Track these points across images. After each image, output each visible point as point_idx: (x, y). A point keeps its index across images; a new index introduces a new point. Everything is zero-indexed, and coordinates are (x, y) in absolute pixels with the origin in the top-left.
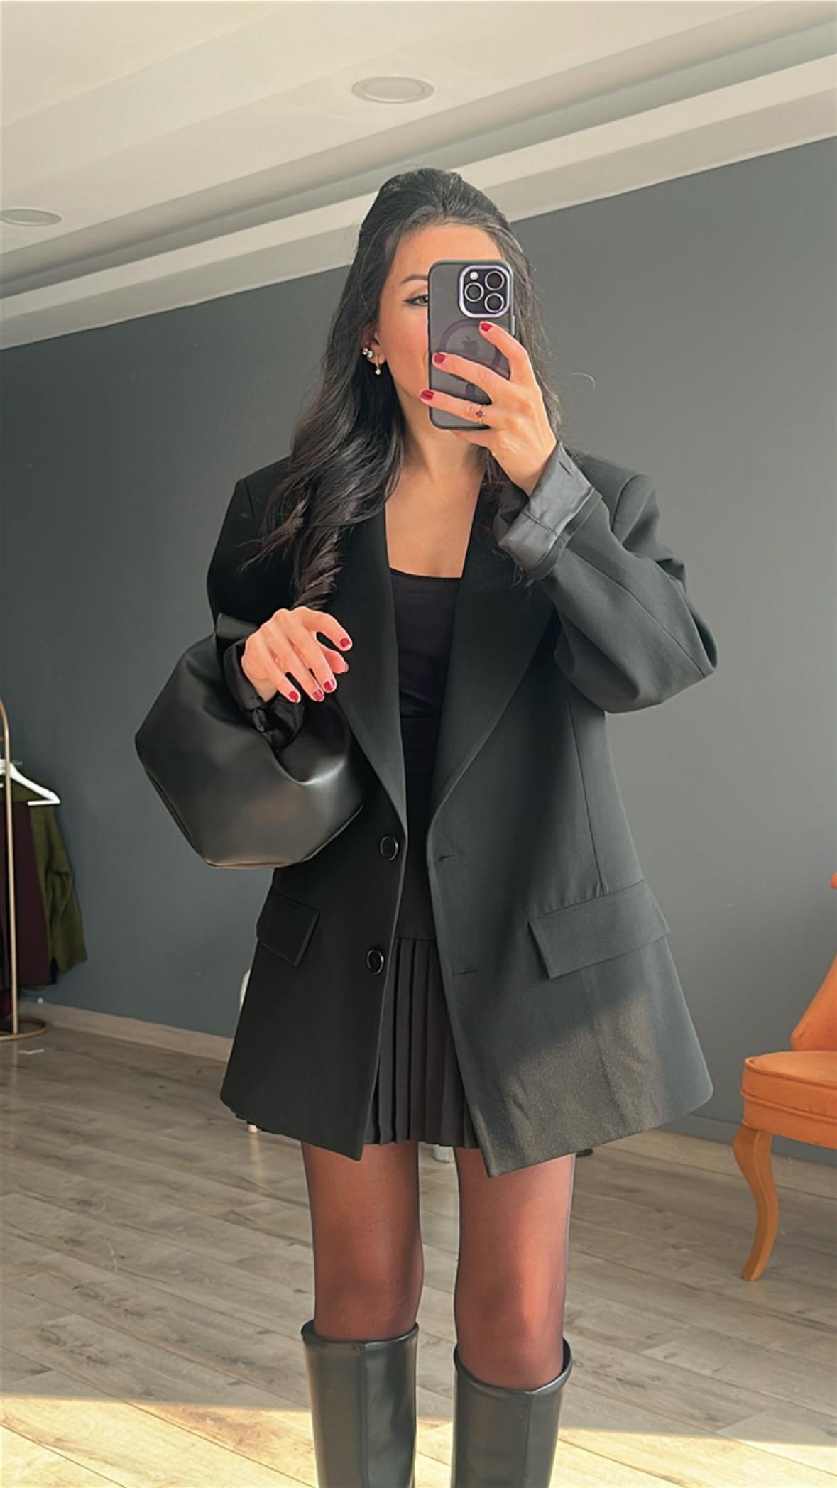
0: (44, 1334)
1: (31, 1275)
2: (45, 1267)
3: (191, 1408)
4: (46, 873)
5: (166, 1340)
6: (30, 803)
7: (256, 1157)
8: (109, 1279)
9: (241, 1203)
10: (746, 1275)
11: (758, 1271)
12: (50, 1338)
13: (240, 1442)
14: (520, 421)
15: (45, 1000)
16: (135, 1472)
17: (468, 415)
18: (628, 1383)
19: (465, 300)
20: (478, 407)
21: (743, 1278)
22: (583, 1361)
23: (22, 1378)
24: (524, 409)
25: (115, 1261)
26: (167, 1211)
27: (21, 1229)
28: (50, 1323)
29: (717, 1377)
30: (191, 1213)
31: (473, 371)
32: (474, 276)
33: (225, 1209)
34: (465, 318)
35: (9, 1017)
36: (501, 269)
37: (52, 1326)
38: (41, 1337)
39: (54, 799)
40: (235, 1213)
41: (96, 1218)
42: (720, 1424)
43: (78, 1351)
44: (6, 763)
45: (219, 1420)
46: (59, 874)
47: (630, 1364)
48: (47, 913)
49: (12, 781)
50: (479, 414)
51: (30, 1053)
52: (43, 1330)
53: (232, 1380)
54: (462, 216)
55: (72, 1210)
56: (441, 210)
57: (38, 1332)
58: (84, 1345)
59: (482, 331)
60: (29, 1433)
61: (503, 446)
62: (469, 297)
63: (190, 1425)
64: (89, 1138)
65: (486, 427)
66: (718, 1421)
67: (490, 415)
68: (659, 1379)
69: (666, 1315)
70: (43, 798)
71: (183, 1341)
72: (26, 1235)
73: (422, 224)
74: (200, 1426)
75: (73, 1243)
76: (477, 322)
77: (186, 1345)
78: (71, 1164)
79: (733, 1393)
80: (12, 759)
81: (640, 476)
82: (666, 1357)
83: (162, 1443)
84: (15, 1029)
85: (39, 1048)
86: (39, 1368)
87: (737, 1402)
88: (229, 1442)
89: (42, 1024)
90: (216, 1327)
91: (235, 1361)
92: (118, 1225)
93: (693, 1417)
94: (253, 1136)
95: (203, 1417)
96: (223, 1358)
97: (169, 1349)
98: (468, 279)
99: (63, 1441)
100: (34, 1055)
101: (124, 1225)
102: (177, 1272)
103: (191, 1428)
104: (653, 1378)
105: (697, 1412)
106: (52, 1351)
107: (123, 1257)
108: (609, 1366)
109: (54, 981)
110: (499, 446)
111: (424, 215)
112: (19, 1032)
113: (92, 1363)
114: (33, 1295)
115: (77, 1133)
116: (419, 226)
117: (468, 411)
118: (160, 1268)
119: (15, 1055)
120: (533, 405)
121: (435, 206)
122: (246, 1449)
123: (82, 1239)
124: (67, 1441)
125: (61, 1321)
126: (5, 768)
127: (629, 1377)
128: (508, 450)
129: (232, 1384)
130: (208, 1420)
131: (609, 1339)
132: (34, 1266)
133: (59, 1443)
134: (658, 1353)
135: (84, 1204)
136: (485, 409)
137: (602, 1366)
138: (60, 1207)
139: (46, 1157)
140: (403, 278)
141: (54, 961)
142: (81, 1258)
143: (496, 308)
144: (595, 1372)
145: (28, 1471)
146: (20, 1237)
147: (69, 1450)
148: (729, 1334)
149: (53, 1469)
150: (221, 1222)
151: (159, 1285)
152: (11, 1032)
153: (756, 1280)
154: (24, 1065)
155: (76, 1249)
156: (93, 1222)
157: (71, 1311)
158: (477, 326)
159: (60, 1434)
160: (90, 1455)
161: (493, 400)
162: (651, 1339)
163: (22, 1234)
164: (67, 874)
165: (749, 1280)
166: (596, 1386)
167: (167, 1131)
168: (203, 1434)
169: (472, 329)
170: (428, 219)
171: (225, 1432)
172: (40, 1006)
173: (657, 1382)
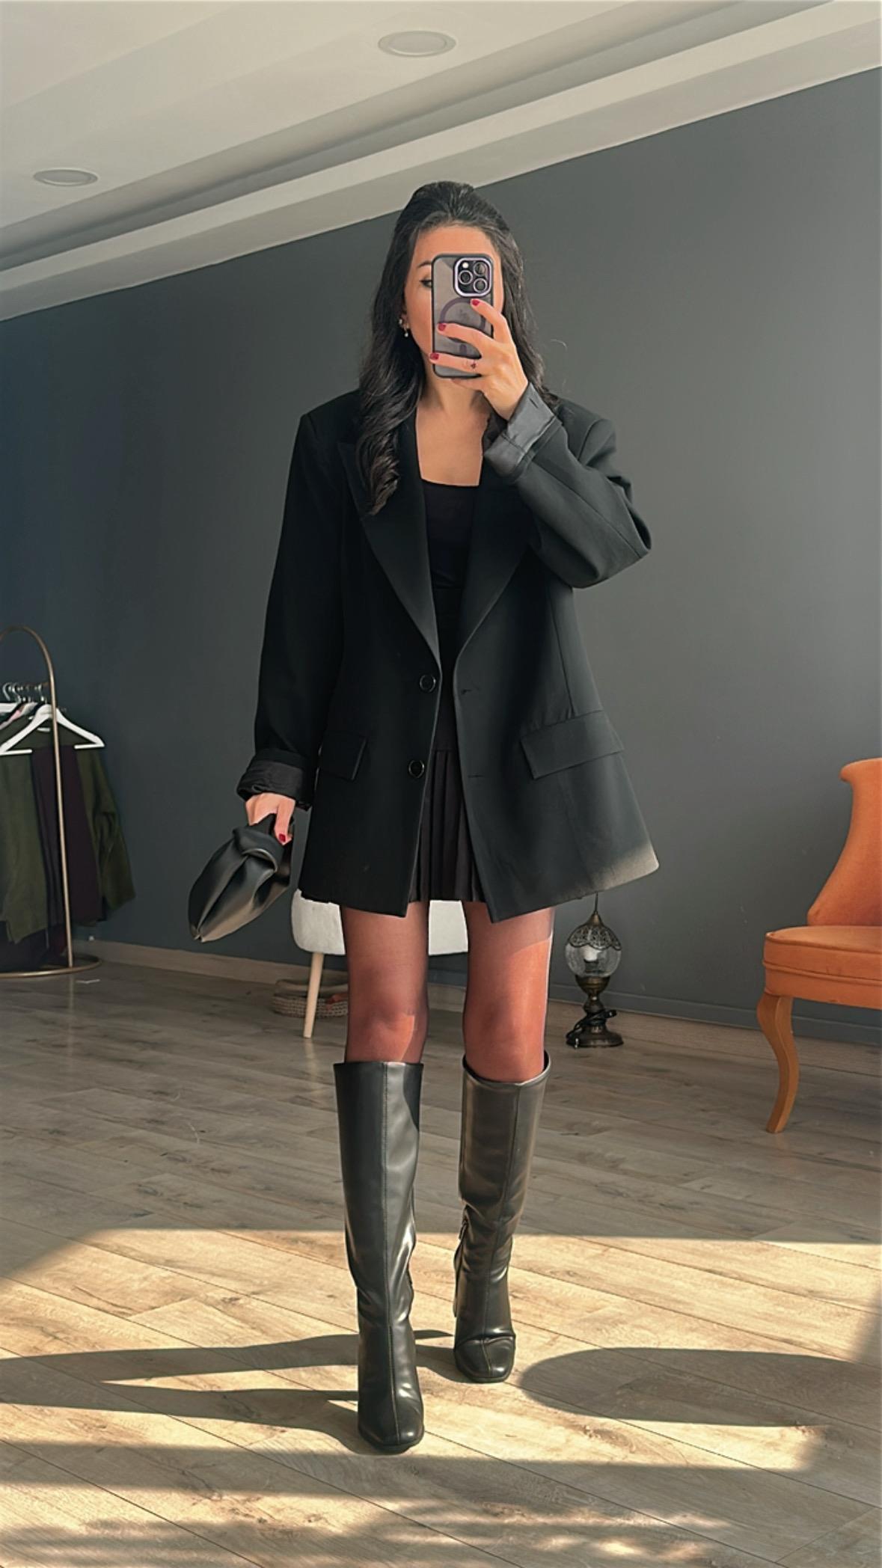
0: (141, 1188)
1: (122, 1147)
2: (132, 1141)
3: (284, 1234)
4: (94, 815)
5: (253, 1188)
6: (77, 747)
7: (311, 1055)
8: (196, 1147)
9: (305, 1090)
10: (770, 1128)
11: (780, 1126)
12: (144, 1191)
13: (332, 1257)
14: (504, 368)
15: (95, 938)
16: (240, 1280)
17: (465, 368)
18: (670, 1207)
19: (459, 284)
20: (472, 361)
21: (767, 1131)
22: (629, 1193)
23: (127, 1220)
24: (505, 359)
25: (196, 1134)
26: (237, 1097)
27: (106, 1114)
28: (145, 1180)
29: (749, 1200)
30: (260, 1099)
31: (466, 334)
32: (465, 265)
33: (291, 1095)
34: (458, 296)
35: (63, 954)
36: (485, 260)
37: (149, 1183)
38: (139, 1191)
39: (100, 744)
40: (300, 1097)
41: (173, 1104)
42: (754, 1233)
43: (174, 1199)
44: (52, 708)
45: (310, 1242)
46: (106, 814)
47: (671, 1193)
48: (97, 853)
49: (59, 725)
50: (474, 366)
51: (88, 982)
52: (140, 1186)
53: (316, 1215)
54: (466, 218)
55: (150, 1099)
56: (450, 215)
57: (136, 1187)
58: (179, 1195)
59: (473, 306)
60: (142, 1257)
61: (493, 387)
62: (463, 281)
63: (286, 1246)
64: (154, 1045)
65: (479, 376)
66: (752, 1231)
67: (481, 366)
68: (697, 1203)
69: (698, 1158)
70: (89, 742)
71: (268, 1189)
72: (111, 1118)
73: (435, 225)
74: (294, 1247)
75: (155, 1123)
76: (468, 300)
77: (272, 1192)
78: (142, 1065)
79: (764, 1211)
80: (57, 706)
81: (602, 420)
82: (703, 1188)
83: (261, 1260)
84: (71, 964)
85: (96, 978)
86: (142, 1213)
87: (768, 1217)
88: (321, 1256)
89: (95, 959)
90: (295, 1178)
91: (317, 1202)
92: (192, 1108)
93: (729, 1229)
94: (307, 1041)
95: (296, 1241)
96: (306, 1200)
97: (257, 1195)
98: (461, 268)
99: (174, 1262)
100: (90, 984)
101: (200, 1109)
102: (254, 1141)
103: (287, 1248)
104: (692, 1203)
105: (732, 1226)
106: (151, 1200)
107: (203, 1132)
108: (652, 1196)
109: (104, 918)
110: (490, 388)
111: (436, 217)
112: (74, 966)
113: (188, 1208)
114: (126, 1161)
115: (144, 1042)
116: (433, 226)
117: (465, 364)
118: (238, 1138)
119: (71, 984)
120: (511, 356)
121: (446, 211)
122: (336, 1262)
123: (164, 1119)
124: (178, 1261)
125: (154, 1179)
126: (52, 713)
127: (670, 1203)
128: (496, 390)
129: (317, 1218)
130: (300, 1243)
131: (650, 1177)
132: (124, 1141)
133: (169, 1263)
134: (695, 1185)
135: (161, 1093)
136: (477, 362)
137: (646, 1196)
138: (139, 1097)
139: (118, 1061)
140: (419, 264)
141: (104, 900)
142: (166, 1133)
143: (482, 290)
144: (640, 1201)
145: (145, 1284)
146: (107, 1120)
147: (179, 1267)
148: (758, 1171)
149: (168, 1281)
150: (288, 1104)
151: (241, 1151)
152: (66, 965)
153: (779, 1132)
154: (80, 992)
155: (160, 1127)
156: (170, 1106)
157: (162, 1172)
158: (469, 302)
159: (167, 1257)
160: (200, 1270)
161: (482, 354)
162: (687, 1177)
163: (106, 1117)
164: (113, 815)
165: (773, 1132)
166: (642, 1210)
167: (227, 1038)
168: (297, 1253)
169: (466, 304)
170: (440, 221)
171: (316, 1250)
172: (92, 943)
173: (695, 1206)
